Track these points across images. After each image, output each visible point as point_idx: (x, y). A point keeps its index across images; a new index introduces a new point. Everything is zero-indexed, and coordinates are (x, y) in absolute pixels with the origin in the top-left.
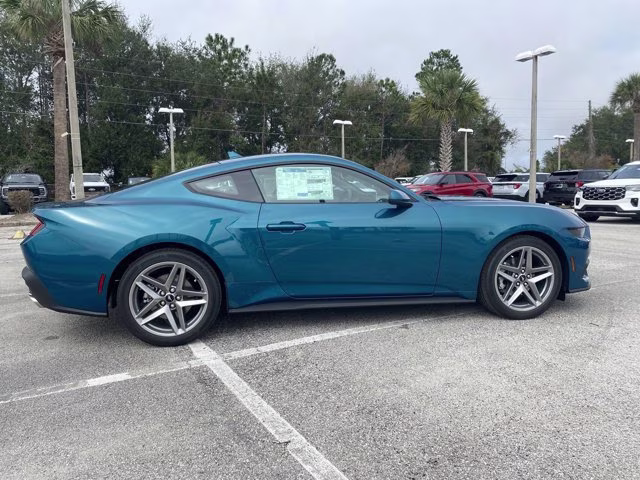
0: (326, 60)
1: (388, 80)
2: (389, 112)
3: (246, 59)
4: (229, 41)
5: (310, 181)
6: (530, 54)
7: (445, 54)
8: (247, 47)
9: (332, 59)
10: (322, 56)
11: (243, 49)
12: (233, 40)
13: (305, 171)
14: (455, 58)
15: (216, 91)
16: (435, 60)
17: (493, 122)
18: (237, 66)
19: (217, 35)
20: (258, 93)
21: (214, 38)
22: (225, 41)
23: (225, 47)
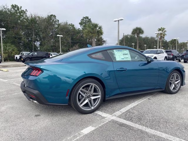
0: (53, 16)
1: (72, 24)
2: (73, 33)
3: (26, 14)
4: (20, 7)
5: (124, 54)
6: (117, 20)
7: (87, 18)
8: (26, 10)
9: (55, 16)
10: (52, 15)
11: (25, 10)
12: (21, 7)
13: (121, 51)
14: (90, 19)
15: (16, 23)
16: (84, 19)
17: (100, 38)
18: (23, 16)
19: (15, 5)
20: (32, 25)
21: (14, 5)
22: (18, 7)
23: (18, 9)
